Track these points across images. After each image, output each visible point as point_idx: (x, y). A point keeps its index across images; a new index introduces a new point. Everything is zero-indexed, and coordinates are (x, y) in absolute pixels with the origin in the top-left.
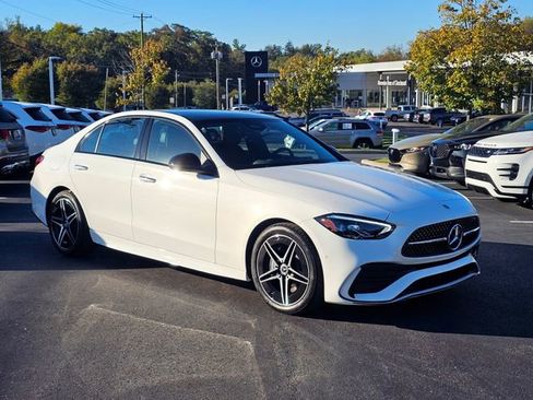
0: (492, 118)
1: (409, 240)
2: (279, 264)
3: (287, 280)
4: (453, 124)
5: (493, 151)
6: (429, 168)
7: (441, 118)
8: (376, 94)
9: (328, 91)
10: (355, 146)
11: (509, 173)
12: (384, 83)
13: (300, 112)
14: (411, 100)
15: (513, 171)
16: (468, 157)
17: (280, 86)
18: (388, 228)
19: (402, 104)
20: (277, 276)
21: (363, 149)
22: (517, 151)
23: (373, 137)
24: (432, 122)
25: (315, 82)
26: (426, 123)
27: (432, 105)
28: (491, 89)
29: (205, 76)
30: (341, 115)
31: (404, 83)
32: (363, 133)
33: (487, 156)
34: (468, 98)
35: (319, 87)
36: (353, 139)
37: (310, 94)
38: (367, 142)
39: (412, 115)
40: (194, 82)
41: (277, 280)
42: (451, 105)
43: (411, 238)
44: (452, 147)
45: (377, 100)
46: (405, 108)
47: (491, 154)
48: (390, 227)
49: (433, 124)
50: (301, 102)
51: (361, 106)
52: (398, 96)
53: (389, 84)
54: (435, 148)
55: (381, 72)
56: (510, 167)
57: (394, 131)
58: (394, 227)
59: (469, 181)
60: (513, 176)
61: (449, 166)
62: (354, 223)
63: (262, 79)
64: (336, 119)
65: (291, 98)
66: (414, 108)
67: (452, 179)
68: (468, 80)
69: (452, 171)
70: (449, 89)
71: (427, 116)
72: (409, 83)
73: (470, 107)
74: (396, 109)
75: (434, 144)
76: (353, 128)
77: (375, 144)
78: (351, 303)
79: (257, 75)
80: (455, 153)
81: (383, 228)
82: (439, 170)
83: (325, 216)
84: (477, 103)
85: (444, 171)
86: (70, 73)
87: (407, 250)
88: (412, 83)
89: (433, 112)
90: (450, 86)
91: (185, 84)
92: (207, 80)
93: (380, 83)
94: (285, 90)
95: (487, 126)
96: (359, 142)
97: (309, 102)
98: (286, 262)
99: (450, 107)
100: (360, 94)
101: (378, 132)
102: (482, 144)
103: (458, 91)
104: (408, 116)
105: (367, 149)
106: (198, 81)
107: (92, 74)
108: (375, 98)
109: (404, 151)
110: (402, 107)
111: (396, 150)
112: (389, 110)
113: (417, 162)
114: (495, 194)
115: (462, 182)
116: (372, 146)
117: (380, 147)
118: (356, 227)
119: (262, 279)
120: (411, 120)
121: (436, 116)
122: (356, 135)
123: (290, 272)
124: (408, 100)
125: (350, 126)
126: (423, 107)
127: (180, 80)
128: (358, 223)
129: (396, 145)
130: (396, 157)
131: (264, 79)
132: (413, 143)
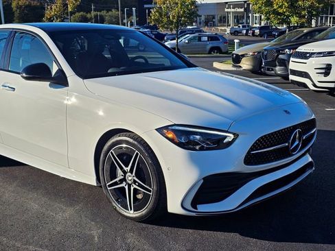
0: (306, 30)
1: (252, 149)
2: (125, 173)
3: (132, 188)
4: (274, 36)
5: (312, 54)
6: (261, 68)
7: (267, 32)
8: (224, 17)
9: (191, 14)
10: (210, 53)
11: (323, 71)
12: (229, 10)
13: (171, 30)
14: (247, 21)
15: (327, 70)
16: (292, 59)
17: (157, 11)
18: (230, 137)
19: (241, 24)
20: (123, 185)
21: (215, 55)
22: (330, 54)
23: (222, 46)
24: (261, 35)
25: (181, 8)
26: (257, 36)
27: (260, 24)
28: (304, 9)
29: (112, 8)
30: (200, 31)
31: (242, 10)
32: (215, 44)
33: (306, 58)
34: (288, 17)
35: (184, 12)
36: (208, 47)
37: (178, 17)
38: (218, 49)
39: (247, 31)
40: (105, 12)
41: (123, 188)
42: (276, 22)
43: (254, 147)
44: (278, 52)
45: (224, 22)
46: (243, 27)
47: (310, 57)
48: (232, 136)
49: (261, 37)
50: (172, 22)
51: (214, 25)
52: (238, 19)
53: (233, 10)
54: (266, 52)
55: (227, 3)
56: (324, 66)
57: (236, 41)
58: (236, 136)
59: (292, 77)
60: (327, 74)
61: (276, 66)
62: (196, 133)
63: (149, 9)
64: (197, 34)
65: (165, 20)
66: (248, 26)
67: (279, 75)
68: (288, 3)
69: (279, 70)
70: (275, 10)
71: (257, 31)
72: (245, 9)
73: (288, 23)
74: (237, 27)
75: (265, 50)
76: (208, 40)
77: (223, 51)
78: (194, 214)
79: (146, 6)
80: (281, 56)
81: (226, 137)
82: (268, 70)
83: (166, 128)
84: (294, 20)
85: (272, 70)
86: (21, 6)
87: (250, 159)
88: (247, 10)
89: (261, 28)
90: (275, 7)
91: (99, 13)
92: (113, 10)
93: (226, 10)
94: (161, 14)
95: (302, 36)
96: (212, 49)
97: (177, 22)
98: (131, 171)
99: (274, 23)
100: (214, 18)
101: (225, 43)
102: (302, 49)
103: (281, 11)
104: (245, 32)
105: (218, 54)
106: (108, 11)
107: (35, 7)
108: (224, 20)
109: (243, 56)
110: (241, 25)
111: (237, 55)
112: (232, 28)
113: (252, 63)
114: (312, 88)
115: (286, 78)
116: (221, 52)
117: (226, 53)
118: (198, 137)
119: (110, 186)
120: (247, 34)
121: (263, 31)
122: (210, 45)
123: (135, 182)
124: (244, 21)
125: (206, 39)
126: (255, 25)
127: (95, 10)
128: (200, 134)
129: (238, 51)
130: (237, 60)
131: (151, 8)
132: (249, 50)
